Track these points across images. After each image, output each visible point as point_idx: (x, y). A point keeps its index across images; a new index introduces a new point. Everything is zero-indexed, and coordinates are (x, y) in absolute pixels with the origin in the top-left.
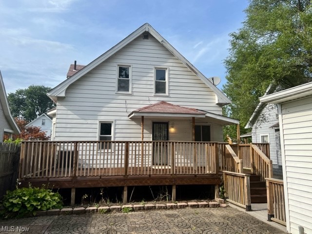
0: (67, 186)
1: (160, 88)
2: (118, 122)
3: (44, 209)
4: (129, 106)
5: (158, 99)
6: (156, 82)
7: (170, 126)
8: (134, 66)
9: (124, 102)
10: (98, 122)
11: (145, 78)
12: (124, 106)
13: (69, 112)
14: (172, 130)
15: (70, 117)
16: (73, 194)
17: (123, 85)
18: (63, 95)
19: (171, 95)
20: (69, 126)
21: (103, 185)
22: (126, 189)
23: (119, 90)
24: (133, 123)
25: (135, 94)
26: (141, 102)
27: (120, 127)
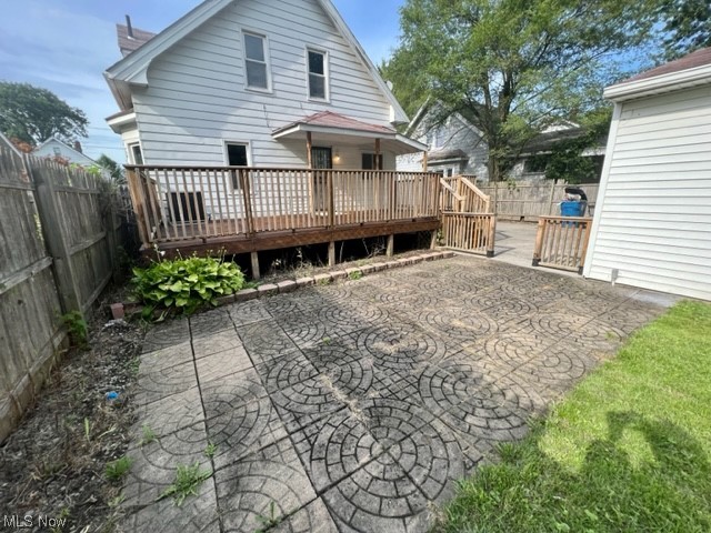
0: (243, 249)
1: (316, 89)
2: (256, 144)
3: (229, 292)
4: (270, 116)
5: (315, 107)
6: (310, 76)
7: (333, 154)
8: (271, 36)
9: (261, 107)
10: (222, 143)
11: (294, 67)
12: (262, 115)
13: (164, 120)
14: (336, 160)
15: (168, 129)
16: (255, 262)
17: (256, 75)
19: (334, 103)
20: (169, 147)
21: (301, 243)
22: (332, 245)
23: (249, 84)
24: (281, 146)
25: (278, 94)
26: (290, 111)
27: (260, 152)
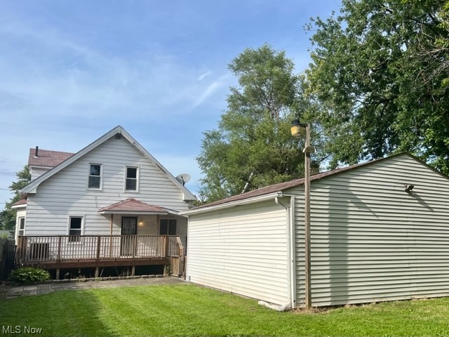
0: (54, 267)
1: (130, 185)
2: (87, 217)
4: (99, 202)
5: (128, 195)
6: (127, 180)
7: (138, 220)
8: (106, 164)
9: (94, 198)
10: (68, 217)
11: (116, 176)
12: (94, 202)
13: (40, 208)
14: (141, 224)
15: (41, 212)
16: (58, 273)
17: (94, 182)
18: (35, 192)
19: (141, 192)
20: (39, 220)
21: (80, 266)
22: (97, 268)
23: (90, 186)
24: (103, 217)
25: (105, 190)
26: (112, 198)
27: (90, 221)
